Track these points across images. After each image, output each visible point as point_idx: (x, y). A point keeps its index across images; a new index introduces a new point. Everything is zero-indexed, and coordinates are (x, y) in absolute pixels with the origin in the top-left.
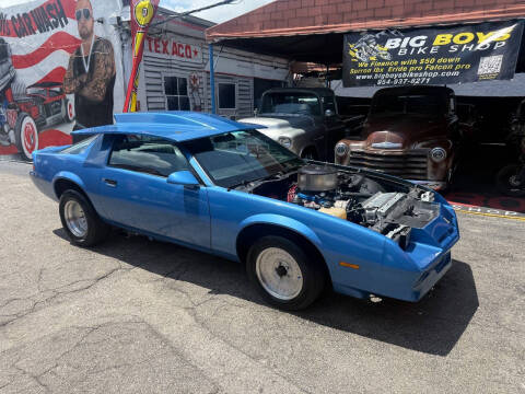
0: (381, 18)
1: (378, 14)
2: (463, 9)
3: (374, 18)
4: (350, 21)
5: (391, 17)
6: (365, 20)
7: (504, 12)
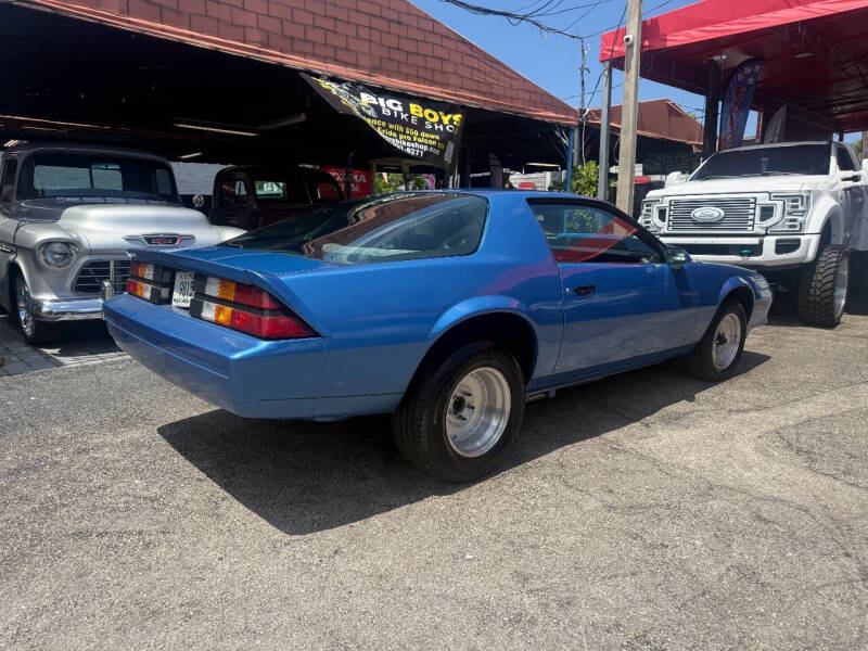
0: (346, 64)
1: (342, 55)
2: (426, 81)
3: (336, 61)
4: (304, 54)
5: (356, 66)
6: (325, 59)
7: (455, 95)
